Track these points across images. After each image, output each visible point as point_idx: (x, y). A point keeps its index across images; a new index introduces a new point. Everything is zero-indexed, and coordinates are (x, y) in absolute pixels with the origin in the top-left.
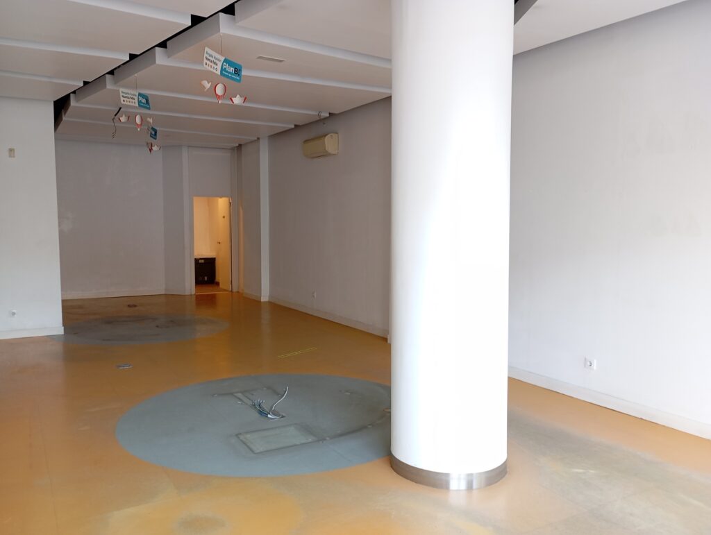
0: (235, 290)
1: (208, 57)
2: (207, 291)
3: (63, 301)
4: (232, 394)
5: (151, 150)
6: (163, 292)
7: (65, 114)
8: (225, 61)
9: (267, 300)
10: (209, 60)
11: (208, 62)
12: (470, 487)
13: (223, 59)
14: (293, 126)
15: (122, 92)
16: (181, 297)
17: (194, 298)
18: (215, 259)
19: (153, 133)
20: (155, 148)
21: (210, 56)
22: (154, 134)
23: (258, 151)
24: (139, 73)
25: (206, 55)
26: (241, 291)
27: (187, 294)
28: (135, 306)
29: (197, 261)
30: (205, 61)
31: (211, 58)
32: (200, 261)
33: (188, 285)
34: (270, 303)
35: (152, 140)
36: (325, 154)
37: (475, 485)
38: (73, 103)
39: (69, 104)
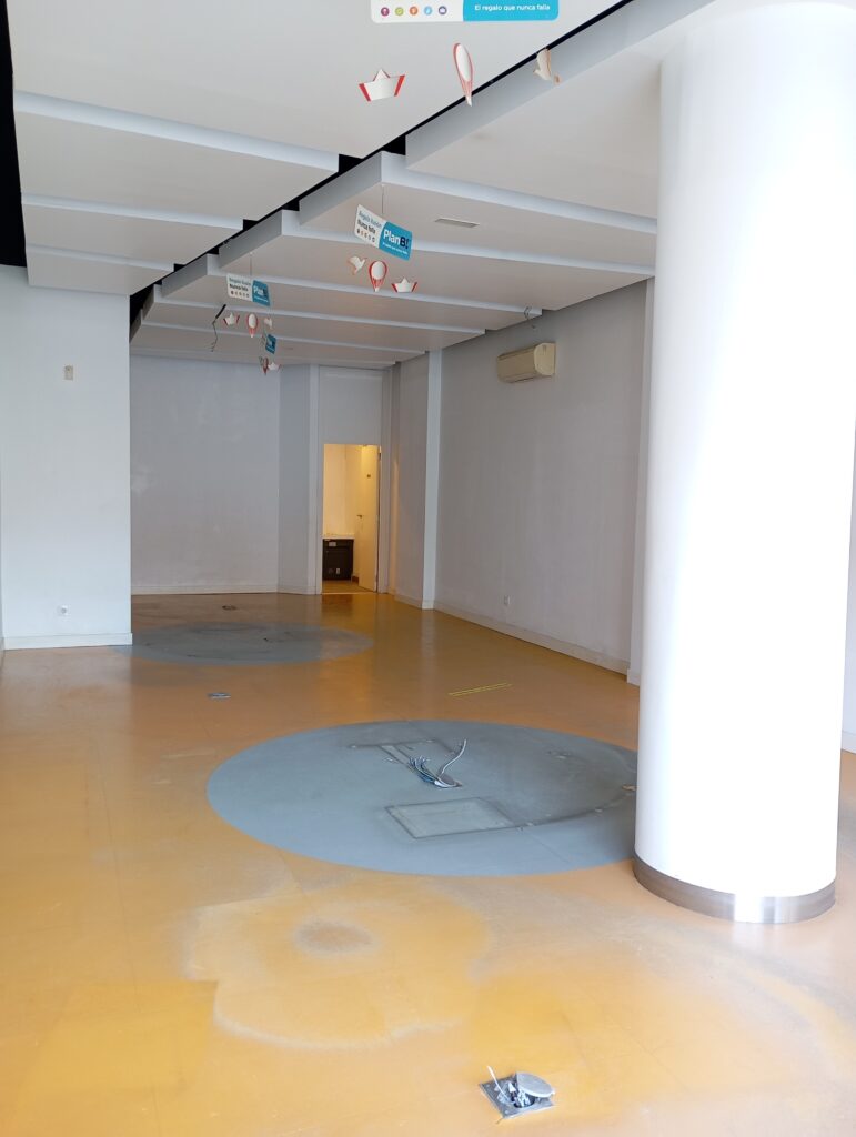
0: (381, 590)
1: (362, 221)
2: (340, 589)
3: (133, 597)
4: (379, 746)
5: (266, 369)
6: (276, 591)
7: (145, 315)
8: (388, 226)
9: (432, 607)
10: (363, 225)
11: (362, 229)
12: (769, 920)
13: (383, 223)
14: (483, 333)
15: (231, 280)
16: (300, 598)
17: (320, 599)
18: (352, 541)
19: (271, 343)
20: (272, 367)
21: (365, 218)
22: (272, 345)
23: (426, 373)
24: (256, 251)
25: (358, 217)
26: (391, 592)
27: (309, 593)
28: (234, 608)
29: (325, 543)
30: (358, 226)
31: (365, 222)
32: (331, 544)
33: (312, 579)
34: (435, 611)
35: (268, 354)
36: (534, 376)
37: (777, 919)
38: (157, 298)
39: (152, 301)
